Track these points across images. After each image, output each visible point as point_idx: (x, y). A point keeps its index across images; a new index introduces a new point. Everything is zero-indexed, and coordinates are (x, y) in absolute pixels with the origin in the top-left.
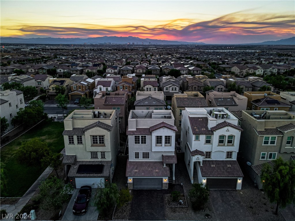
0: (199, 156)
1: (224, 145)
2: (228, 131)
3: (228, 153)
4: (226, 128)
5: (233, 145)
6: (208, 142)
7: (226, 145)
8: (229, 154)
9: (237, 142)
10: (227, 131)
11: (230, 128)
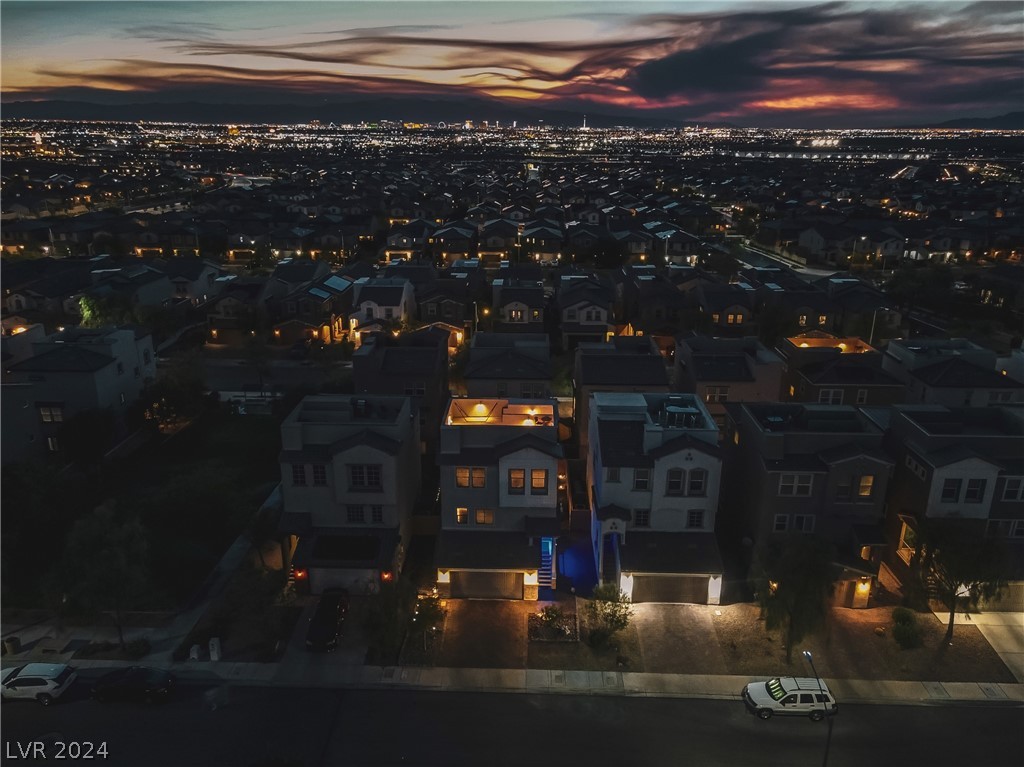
0: (618, 521)
1: (681, 495)
2: (689, 458)
3: (692, 513)
4: (684, 452)
5: (703, 495)
6: (642, 485)
7: (686, 493)
8: (695, 517)
9: (713, 485)
10: (687, 459)
11: (694, 452)
